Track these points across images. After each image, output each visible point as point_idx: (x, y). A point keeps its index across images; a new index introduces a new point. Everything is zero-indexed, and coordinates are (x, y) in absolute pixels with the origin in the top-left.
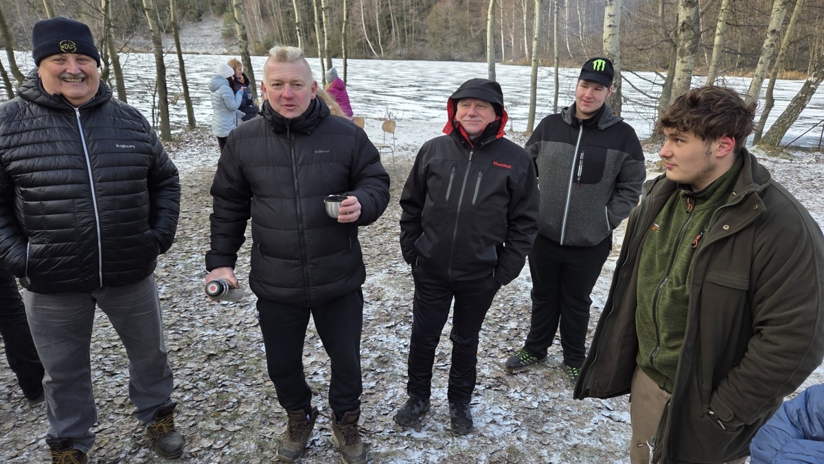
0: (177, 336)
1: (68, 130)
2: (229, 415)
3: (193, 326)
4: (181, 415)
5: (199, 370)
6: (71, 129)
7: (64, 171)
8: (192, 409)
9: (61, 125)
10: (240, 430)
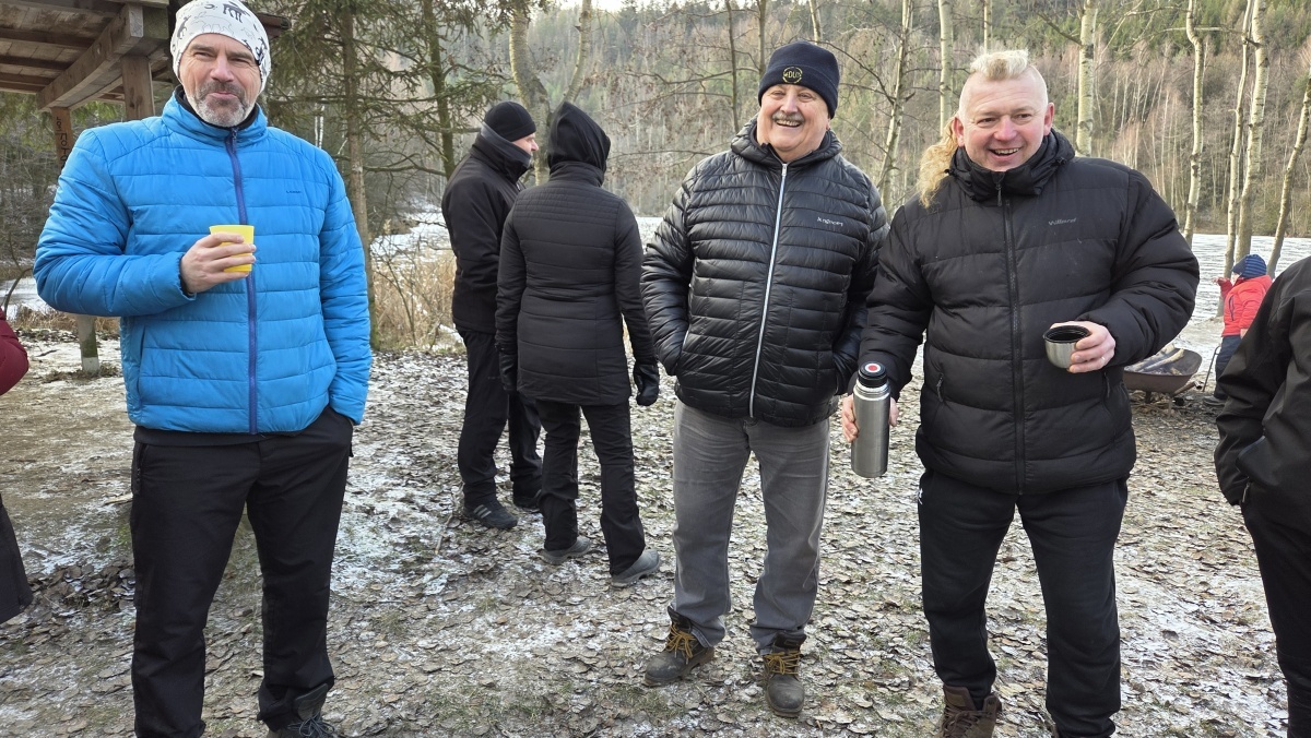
0: (852, 565)
1: (767, 192)
2: (889, 694)
3: (879, 559)
4: (819, 665)
5: (867, 618)
6: (770, 190)
7: (745, 242)
8: (838, 664)
9: (761, 184)
10: (898, 723)
